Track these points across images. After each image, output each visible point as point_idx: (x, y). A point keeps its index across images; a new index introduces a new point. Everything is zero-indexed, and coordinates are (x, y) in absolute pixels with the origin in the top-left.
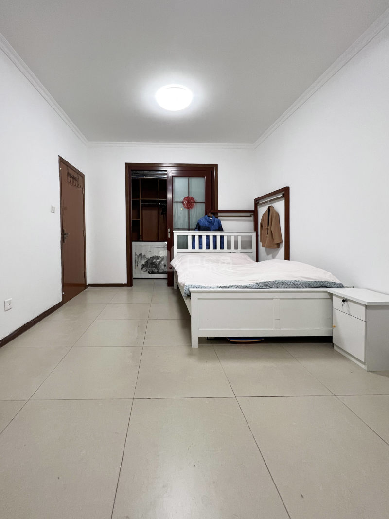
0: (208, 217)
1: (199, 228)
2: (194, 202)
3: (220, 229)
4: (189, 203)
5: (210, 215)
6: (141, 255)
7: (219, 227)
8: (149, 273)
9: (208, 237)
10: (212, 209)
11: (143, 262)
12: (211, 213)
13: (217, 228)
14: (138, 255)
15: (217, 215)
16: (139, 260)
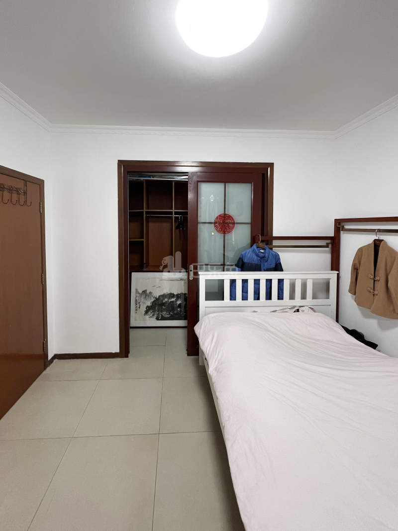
0: (257, 247)
1: (242, 265)
2: (234, 223)
3: (278, 267)
4: (224, 223)
5: (261, 244)
6: (144, 292)
7: (276, 265)
8: (157, 319)
9: (257, 282)
10: (262, 235)
11: (149, 303)
12: (262, 241)
13: (273, 266)
14: (140, 292)
15: (271, 244)
16: (142, 300)
